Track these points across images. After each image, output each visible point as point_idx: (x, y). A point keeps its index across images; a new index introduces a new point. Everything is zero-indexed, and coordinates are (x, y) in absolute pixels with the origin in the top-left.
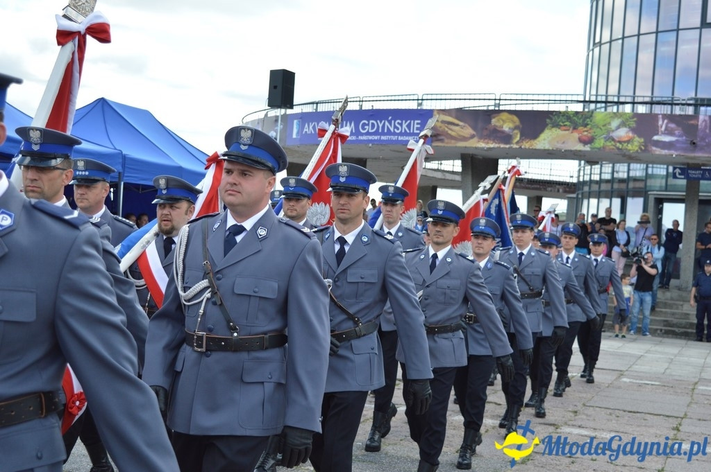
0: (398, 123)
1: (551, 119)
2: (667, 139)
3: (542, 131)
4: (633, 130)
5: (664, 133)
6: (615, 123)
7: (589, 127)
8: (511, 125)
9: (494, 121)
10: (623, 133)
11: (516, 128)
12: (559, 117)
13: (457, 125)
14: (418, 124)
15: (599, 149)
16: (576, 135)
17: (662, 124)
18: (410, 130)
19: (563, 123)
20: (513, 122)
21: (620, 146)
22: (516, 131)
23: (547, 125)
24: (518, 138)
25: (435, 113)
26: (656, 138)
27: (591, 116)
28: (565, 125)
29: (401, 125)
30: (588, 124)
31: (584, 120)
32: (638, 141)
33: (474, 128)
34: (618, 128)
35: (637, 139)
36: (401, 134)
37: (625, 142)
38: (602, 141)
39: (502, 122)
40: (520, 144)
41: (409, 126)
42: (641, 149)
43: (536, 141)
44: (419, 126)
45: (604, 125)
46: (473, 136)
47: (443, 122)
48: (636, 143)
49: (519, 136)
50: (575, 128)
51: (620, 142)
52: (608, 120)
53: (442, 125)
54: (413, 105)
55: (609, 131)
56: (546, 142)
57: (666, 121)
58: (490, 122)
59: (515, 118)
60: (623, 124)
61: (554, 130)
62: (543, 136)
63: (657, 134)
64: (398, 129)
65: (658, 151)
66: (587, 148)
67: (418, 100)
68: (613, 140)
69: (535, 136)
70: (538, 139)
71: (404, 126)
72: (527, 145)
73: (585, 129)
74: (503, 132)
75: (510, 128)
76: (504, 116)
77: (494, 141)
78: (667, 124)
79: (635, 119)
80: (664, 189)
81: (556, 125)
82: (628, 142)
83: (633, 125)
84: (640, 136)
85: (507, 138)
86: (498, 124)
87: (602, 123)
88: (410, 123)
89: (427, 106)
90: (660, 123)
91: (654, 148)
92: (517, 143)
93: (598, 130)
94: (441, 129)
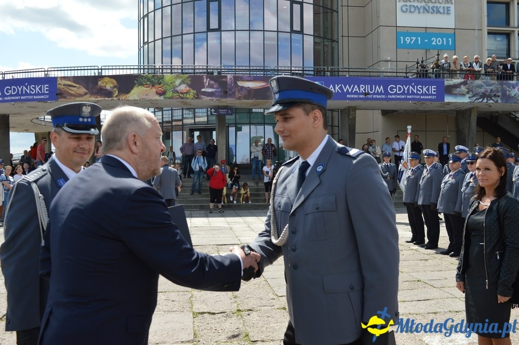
0: (33, 87)
1: (138, 80)
2: (210, 90)
3: (132, 88)
4: (190, 86)
5: (207, 87)
6: (178, 82)
7: (162, 84)
8: (112, 85)
9: (99, 83)
10: (183, 88)
11: (115, 87)
12: (142, 79)
13: (75, 87)
14: (47, 87)
15: (169, 98)
16: (154, 90)
17: (206, 81)
18: (41, 91)
19: (145, 82)
20: (113, 83)
21: (182, 96)
22: (115, 89)
23: (135, 84)
24: (117, 94)
25: (59, 79)
26: (203, 90)
27: (163, 78)
28: (146, 84)
29: (35, 88)
30: (161, 83)
31: (158, 81)
32: (193, 92)
33: (86, 88)
34: (180, 84)
35: (192, 91)
36: (35, 94)
37: (185, 93)
38: (171, 93)
39: (105, 84)
40: (118, 97)
41: (40, 89)
42: (195, 97)
43: (129, 95)
44: (48, 88)
45: (171, 84)
46: (86, 94)
47: (64, 85)
48: (191, 94)
49: (117, 92)
50: (153, 86)
51: (182, 93)
52: (174, 80)
53: (64, 87)
54: (42, 75)
55: (175, 87)
56: (135, 95)
57: (208, 80)
58: (97, 84)
59: (114, 81)
60: (183, 82)
61: (140, 87)
62: (133, 91)
63: (204, 88)
64: (33, 91)
65: (205, 98)
66: (162, 98)
67: (45, 71)
68: (178, 92)
69: (128, 91)
70: (130, 94)
71: (37, 89)
72: (123, 97)
73: (160, 86)
74: (107, 90)
75: (111, 87)
76: (107, 79)
77: (101, 96)
78: (209, 81)
79: (190, 79)
80: (206, 123)
81: (141, 84)
82: (187, 93)
83: (189, 83)
84: (193, 90)
85: (109, 94)
86: (102, 85)
87: (170, 82)
88: (41, 86)
89: (52, 74)
90: (205, 81)
91: (203, 96)
92: (116, 96)
93: (168, 86)
94: (63, 90)
